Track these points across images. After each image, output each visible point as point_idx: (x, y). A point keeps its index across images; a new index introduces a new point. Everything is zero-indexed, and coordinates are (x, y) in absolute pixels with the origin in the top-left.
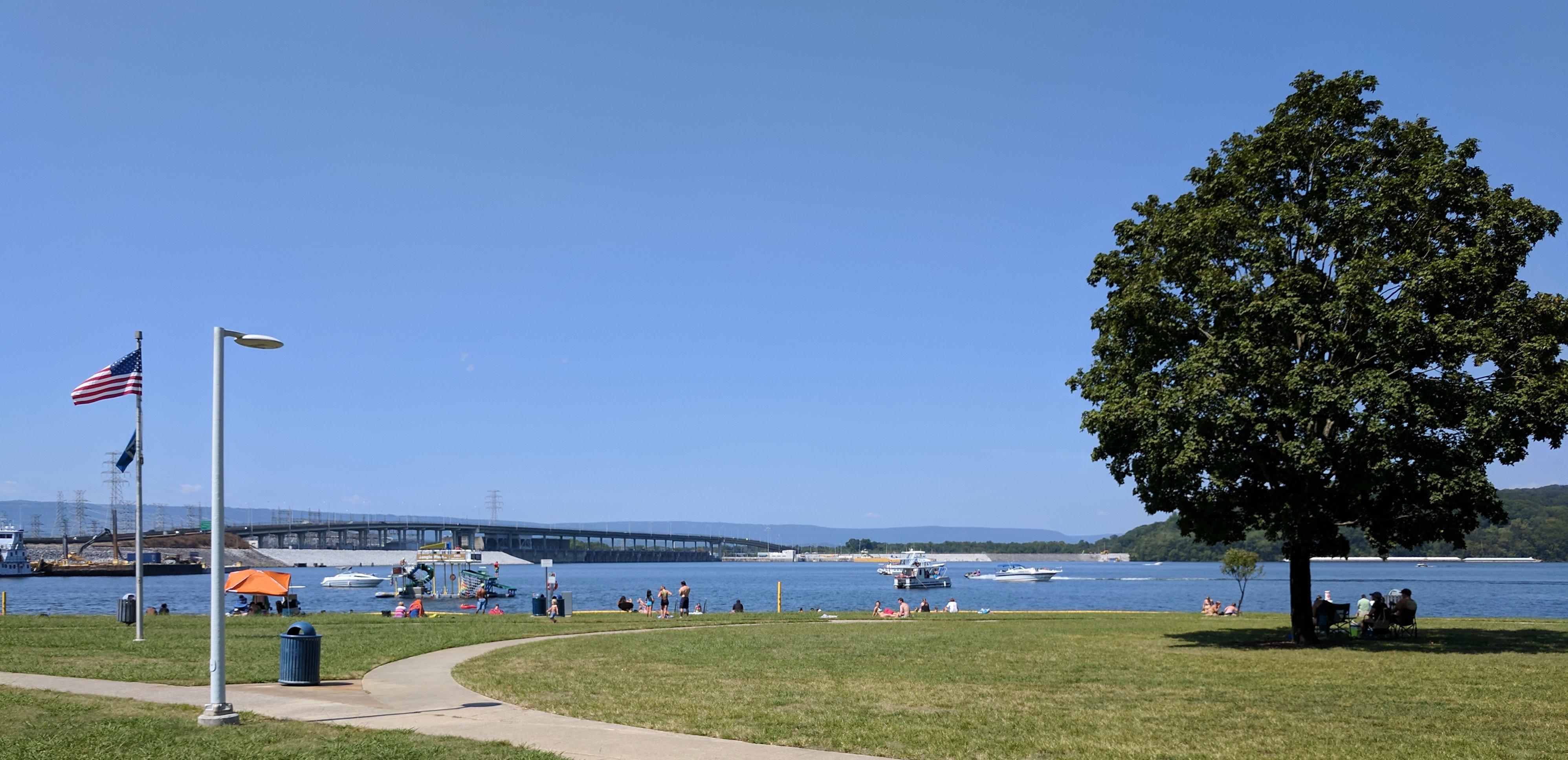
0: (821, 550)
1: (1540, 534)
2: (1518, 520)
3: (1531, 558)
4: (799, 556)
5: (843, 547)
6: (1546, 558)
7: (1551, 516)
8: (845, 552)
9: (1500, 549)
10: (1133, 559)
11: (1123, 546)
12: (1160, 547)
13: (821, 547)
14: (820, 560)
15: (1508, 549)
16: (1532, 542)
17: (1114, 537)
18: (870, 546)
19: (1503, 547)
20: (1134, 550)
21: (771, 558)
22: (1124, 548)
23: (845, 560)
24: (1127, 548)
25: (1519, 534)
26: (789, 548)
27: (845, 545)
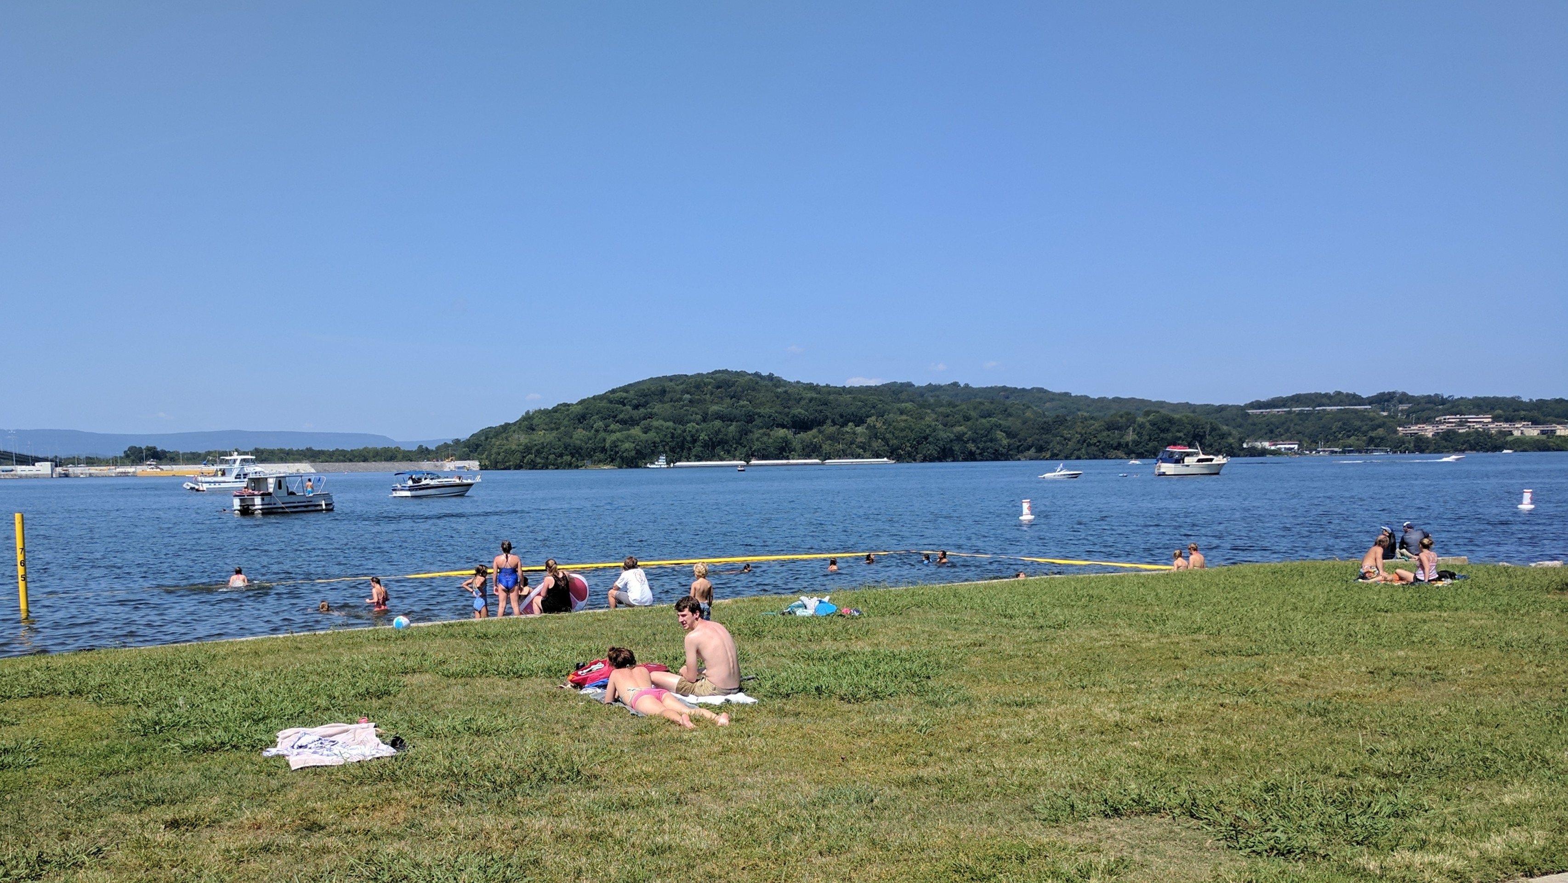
0: (91, 461)
1: (893, 434)
2: (874, 418)
3: (885, 459)
4: (59, 470)
5: (121, 458)
6: (899, 459)
7: (902, 413)
8: (123, 464)
9: (857, 450)
10: (483, 468)
11: (471, 451)
12: (513, 452)
13: (91, 458)
14: (91, 475)
15: (865, 450)
16: (886, 441)
17: (457, 442)
18: (157, 456)
19: (859, 447)
20: (484, 456)
21: (19, 473)
22: (471, 454)
23: (125, 474)
24: (476, 454)
25: (874, 434)
26: (45, 460)
27: (123, 455)
